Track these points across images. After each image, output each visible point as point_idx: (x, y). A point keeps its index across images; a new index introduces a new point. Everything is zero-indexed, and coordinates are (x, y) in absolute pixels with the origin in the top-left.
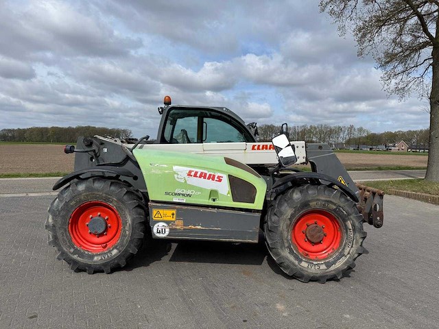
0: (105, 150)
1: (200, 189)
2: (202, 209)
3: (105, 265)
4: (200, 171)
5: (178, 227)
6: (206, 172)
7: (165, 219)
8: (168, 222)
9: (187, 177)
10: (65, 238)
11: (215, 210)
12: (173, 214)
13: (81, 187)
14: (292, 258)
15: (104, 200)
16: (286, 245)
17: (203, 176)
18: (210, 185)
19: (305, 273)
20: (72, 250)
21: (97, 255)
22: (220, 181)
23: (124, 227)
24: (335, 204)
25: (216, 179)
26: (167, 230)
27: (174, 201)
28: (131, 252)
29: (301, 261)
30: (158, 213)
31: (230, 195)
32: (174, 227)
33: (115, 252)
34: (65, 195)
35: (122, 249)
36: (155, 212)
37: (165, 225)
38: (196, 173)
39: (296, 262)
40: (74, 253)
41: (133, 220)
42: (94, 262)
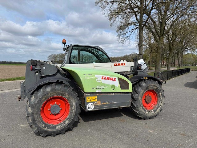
0: (44, 68)
1: (107, 85)
2: (108, 94)
3: (62, 130)
4: (106, 76)
5: (98, 104)
6: (109, 77)
7: (92, 101)
8: (93, 103)
9: (102, 80)
10: (39, 119)
11: (114, 94)
12: (96, 98)
13: (48, 89)
14: (143, 111)
15: (61, 95)
16: (141, 106)
17: (108, 79)
18: (111, 83)
19: (148, 116)
20: (44, 126)
21: (57, 125)
22: (115, 80)
23: (72, 108)
24: (156, 87)
25: (113, 80)
26: (93, 106)
27: (96, 92)
28: (75, 120)
29: (146, 111)
30: (89, 98)
31: (120, 87)
32: (96, 104)
33: (67, 122)
34: (39, 95)
35: (71, 120)
36: (87, 98)
37: (92, 104)
38: (105, 77)
39: (145, 112)
40: (45, 127)
41: (76, 104)
42: (57, 129)
